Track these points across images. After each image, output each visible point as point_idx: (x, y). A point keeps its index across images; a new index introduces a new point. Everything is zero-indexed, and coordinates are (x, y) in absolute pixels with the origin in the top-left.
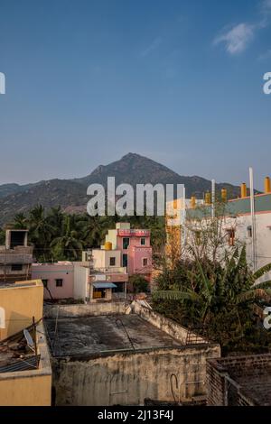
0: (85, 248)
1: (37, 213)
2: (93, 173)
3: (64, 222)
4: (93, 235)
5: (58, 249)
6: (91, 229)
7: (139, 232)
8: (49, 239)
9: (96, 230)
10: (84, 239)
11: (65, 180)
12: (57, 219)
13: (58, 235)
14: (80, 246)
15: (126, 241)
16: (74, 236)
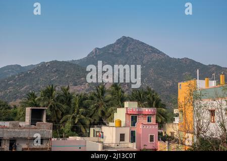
0: (92, 125)
1: (49, 93)
2: (89, 55)
3: (73, 101)
4: (100, 112)
5: (68, 125)
6: (97, 107)
7: (147, 110)
8: (60, 116)
9: (102, 108)
10: (91, 117)
11: (63, 62)
12: (67, 98)
13: (68, 113)
14: (88, 123)
15: (134, 119)
16: (82, 114)
